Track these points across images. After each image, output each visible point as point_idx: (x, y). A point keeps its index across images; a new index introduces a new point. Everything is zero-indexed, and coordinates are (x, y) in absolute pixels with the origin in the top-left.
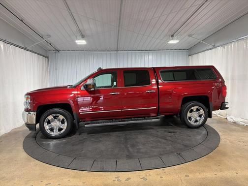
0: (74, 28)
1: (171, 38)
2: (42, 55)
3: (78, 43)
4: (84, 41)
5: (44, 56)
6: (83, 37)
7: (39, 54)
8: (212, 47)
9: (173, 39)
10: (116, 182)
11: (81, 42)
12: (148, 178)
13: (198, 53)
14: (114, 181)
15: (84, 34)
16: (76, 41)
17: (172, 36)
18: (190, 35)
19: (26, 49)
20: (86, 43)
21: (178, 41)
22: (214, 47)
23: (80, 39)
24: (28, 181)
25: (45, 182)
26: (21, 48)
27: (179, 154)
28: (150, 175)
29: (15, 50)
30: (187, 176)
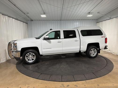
1: (89, 14)
6: (44, 13)
7: (23, 22)
8: (109, 18)
10: (62, 87)
12: (78, 85)
14: (61, 86)
16: (41, 16)
18: (98, 13)
20: (46, 16)
21: (92, 15)
23: (43, 15)
25: (27, 86)
26: (15, 19)
27: (93, 73)
28: (79, 84)
29: (13, 20)
30: (98, 85)
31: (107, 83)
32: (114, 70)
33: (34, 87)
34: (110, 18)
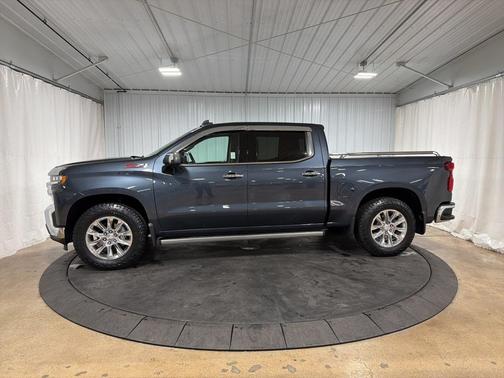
0: (157, 42)
1: (361, 68)
2: (90, 98)
3: (164, 74)
4: (177, 69)
5: (94, 100)
6: (175, 60)
7: (83, 95)
8: (447, 88)
9: (363, 71)
10: (229, 374)
11: (170, 72)
12: (298, 366)
13: (417, 101)
14: (224, 371)
15: (177, 54)
16: (161, 70)
17: (364, 63)
18: (401, 64)
19: (54, 83)
20: (180, 74)
21: (375, 75)
22: (452, 88)
23: (167, 66)
24: (40, 364)
25: (75, 368)
26: (46, 81)
27: (369, 316)
28: (303, 361)
29: (33, 84)
30: (384, 366)
31: (422, 355)
32: (459, 302)
33: (106, 375)
34: (450, 87)
